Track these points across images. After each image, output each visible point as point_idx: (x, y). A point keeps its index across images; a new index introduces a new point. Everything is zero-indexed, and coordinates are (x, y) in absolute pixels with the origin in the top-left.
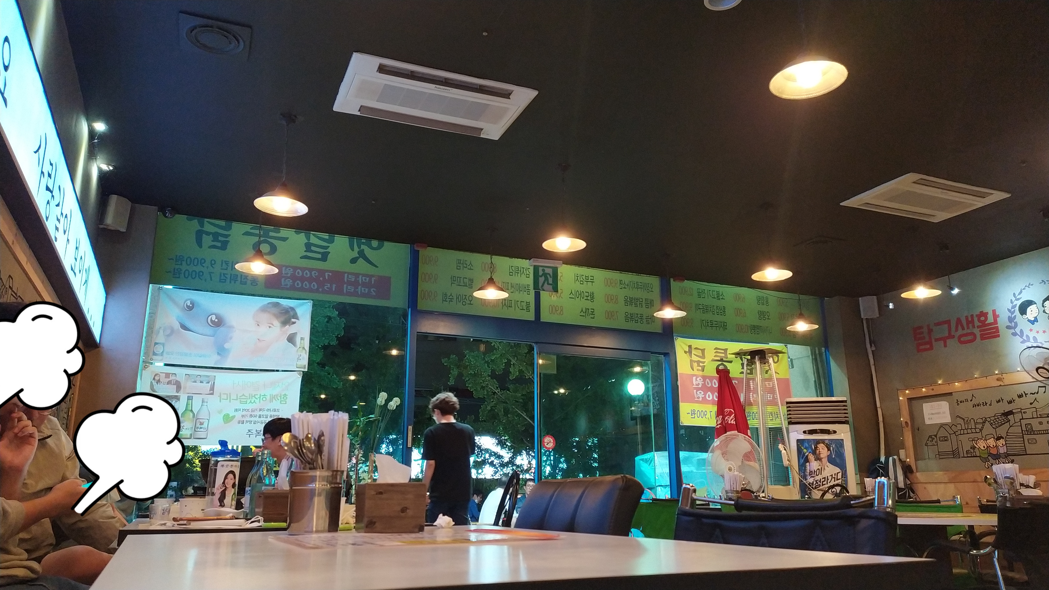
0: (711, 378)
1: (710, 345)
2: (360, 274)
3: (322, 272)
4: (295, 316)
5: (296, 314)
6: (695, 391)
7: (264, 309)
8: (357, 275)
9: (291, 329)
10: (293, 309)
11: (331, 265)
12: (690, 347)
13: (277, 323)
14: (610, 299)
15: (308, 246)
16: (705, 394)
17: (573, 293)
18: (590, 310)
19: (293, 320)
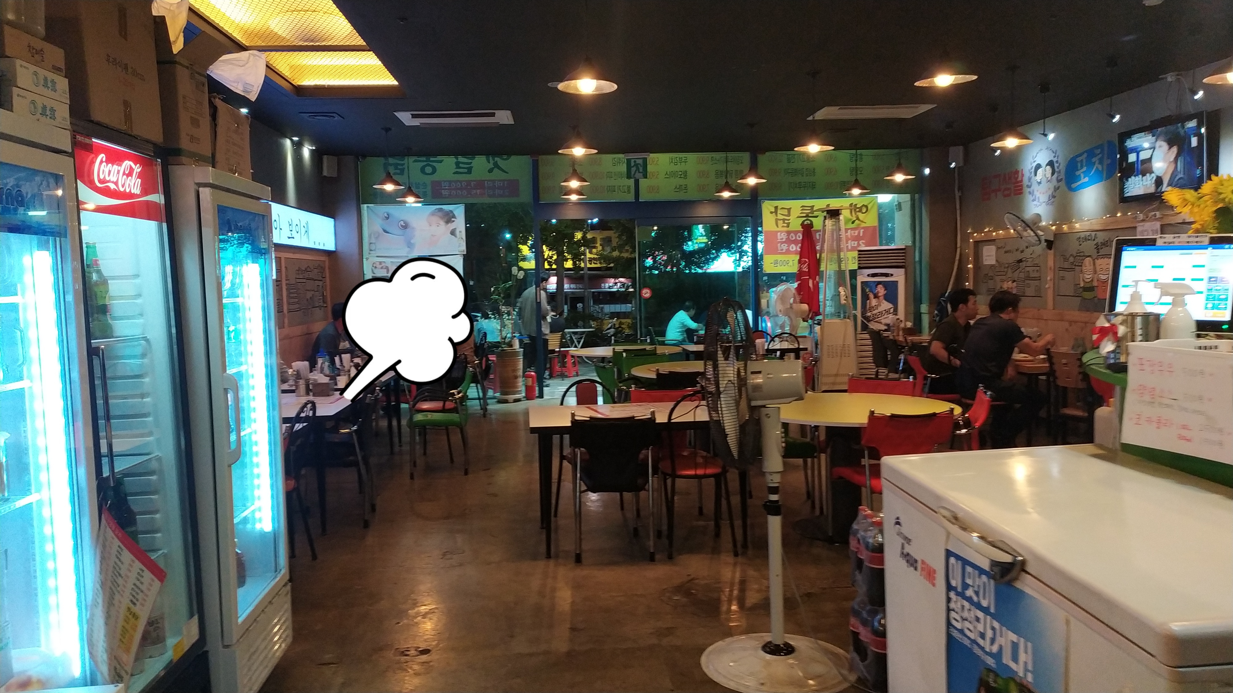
0: (796, 233)
1: (796, 206)
2: (496, 180)
3: (469, 182)
4: (454, 217)
5: (454, 215)
6: (779, 244)
7: (433, 214)
8: (493, 181)
9: (451, 226)
10: (451, 212)
11: (475, 175)
12: (776, 208)
13: (442, 223)
14: (702, 174)
15: (457, 164)
16: (789, 246)
17: (668, 173)
18: (683, 186)
19: (453, 219)
